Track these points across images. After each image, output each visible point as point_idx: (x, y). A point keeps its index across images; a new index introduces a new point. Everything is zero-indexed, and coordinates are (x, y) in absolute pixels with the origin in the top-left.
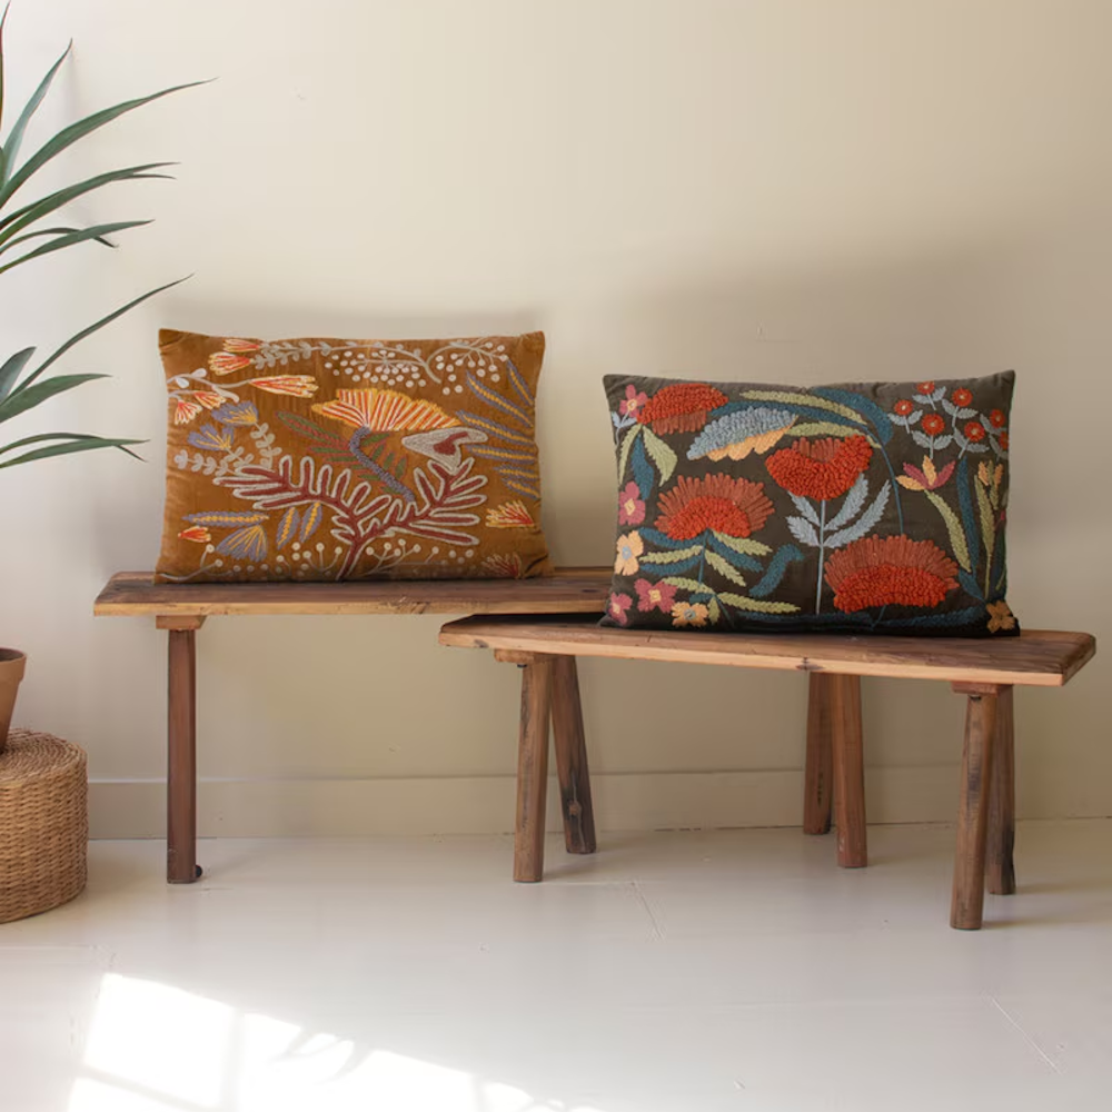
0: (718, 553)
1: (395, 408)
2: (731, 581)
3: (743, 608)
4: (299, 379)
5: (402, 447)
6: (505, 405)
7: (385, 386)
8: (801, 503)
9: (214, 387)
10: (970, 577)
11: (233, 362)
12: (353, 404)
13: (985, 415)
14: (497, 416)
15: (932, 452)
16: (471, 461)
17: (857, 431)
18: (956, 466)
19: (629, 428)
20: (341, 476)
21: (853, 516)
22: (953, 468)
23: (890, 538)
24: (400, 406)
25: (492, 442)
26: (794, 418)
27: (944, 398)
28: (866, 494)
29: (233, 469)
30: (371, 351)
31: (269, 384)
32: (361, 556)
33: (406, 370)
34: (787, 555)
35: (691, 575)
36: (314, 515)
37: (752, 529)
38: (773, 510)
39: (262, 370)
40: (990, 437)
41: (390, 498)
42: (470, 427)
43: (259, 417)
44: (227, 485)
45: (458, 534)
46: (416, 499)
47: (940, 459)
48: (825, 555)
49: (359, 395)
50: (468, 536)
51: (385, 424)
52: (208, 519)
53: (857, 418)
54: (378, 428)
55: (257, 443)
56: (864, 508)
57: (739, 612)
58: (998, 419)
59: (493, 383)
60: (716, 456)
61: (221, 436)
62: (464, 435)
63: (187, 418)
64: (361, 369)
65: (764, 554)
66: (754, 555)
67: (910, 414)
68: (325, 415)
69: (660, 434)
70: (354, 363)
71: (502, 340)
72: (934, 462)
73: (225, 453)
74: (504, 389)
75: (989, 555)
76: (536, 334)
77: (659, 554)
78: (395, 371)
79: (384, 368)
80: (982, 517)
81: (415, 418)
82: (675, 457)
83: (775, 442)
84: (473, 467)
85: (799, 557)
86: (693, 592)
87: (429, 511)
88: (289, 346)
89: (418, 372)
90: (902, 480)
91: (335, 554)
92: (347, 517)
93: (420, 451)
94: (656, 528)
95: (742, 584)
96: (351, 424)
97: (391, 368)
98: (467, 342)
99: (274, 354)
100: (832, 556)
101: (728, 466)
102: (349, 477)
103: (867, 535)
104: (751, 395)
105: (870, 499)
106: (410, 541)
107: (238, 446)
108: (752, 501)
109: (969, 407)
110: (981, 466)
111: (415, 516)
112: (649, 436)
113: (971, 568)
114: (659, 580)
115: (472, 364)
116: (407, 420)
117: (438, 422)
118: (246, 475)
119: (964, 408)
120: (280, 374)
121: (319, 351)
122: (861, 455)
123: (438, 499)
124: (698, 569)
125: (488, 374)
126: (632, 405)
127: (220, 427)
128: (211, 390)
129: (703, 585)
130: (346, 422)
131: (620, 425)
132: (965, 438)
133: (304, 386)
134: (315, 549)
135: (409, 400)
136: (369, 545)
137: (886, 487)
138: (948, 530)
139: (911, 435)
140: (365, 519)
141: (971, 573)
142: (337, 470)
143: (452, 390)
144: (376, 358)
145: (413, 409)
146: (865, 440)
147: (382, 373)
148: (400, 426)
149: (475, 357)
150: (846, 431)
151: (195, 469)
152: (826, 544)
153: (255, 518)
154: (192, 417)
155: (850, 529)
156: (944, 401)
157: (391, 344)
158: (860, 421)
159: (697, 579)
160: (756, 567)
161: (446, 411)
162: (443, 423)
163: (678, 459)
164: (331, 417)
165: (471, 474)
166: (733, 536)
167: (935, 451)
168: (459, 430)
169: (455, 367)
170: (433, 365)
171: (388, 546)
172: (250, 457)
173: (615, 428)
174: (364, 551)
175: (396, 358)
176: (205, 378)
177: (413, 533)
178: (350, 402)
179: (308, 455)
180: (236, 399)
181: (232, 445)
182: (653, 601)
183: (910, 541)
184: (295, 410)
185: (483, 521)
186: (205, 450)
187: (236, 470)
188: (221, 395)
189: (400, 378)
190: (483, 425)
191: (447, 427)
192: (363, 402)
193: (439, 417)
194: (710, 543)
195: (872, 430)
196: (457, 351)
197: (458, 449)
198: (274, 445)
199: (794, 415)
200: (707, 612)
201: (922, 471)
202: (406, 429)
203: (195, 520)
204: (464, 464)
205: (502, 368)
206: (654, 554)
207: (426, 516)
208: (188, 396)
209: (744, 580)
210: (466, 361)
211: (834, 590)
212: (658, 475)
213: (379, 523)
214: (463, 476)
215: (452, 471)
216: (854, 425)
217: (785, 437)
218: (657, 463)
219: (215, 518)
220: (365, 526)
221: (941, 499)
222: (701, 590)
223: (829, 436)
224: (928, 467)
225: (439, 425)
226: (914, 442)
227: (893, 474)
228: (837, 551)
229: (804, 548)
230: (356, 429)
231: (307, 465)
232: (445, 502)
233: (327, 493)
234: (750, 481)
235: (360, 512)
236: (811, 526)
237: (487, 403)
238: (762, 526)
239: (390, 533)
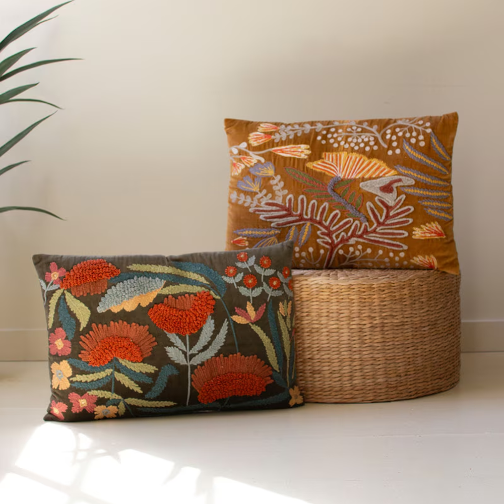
0: (123, 373)
1: (357, 164)
2: (133, 390)
3: (141, 406)
4: (300, 147)
5: (360, 188)
6: (427, 161)
7: (352, 150)
8: (173, 338)
9: (251, 153)
10: (279, 375)
11: (262, 138)
12: (332, 161)
13: (280, 272)
14: (423, 169)
15: (251, 299)
16: (403, 197)
17: (203, 288)
18: (266, 306)
19: (54, 292)
20: (322, 206)
21: (206, 344)
22: (265, 308)
23: (231, 355)
24: (361, 162)
25: (418, 184)
26: (163, 282)
27: (255, 263)
28: (213, 329)
29: (260, 203)
30: (347, 128)
31: (282, 151)
32: (336, 254)
33: (366, 140)
34: (168, 371)
35: (106, 388)
36: (306, 230)
37: (144, 357)
38: (156, 343)
39: (278, 143)
40: (284, 285)
41: (351, 219)
42: (403, 175)
43: (275, 170)
44: (257, 213)
45: (395, 243)
46: (368, 221)
47: (257, 302)
48: (191, 370)
49: (337, 156)
50: (401, 244)
51: (351, 174)
52: (247, 232)
53: (202, 280)
54: (346, 177)
55: (274, 187)
56: (213, 337)
57: (139, 409)
58: (286, 273)
59: (420, 147)
60: (116, 309)
61: (254, 183)
62: (400, 180)
63: (237, 172)
64: (339, 139)
65: (153, 372)
66: (146, 373)
67: (236, 275)
68: (314, 169)
69: (78, 296)
70: (335, 135)
71: (430, 119)
72: (253, 305)
73: (256, 193)
74: (428, 151)
75: (288, 359)
76: (453, 114)
77: (84, 375)
78: (360, 140)
79: (353, 138)
80: (283, 336)
81: (369, 170)
82: (89, 311)
83: (152, 299)
84: (404, 200)
85: (175, 372)
86: (109, 399)
87: (376, 228)
88: (297, 127)
89: (374, 141)
90: (235, 318)
91: (320, 254)
92: (326, 231)
93: (370, 191)
94: (80, 359)
95: (141, 392)
96: (329, 174)
97: (357, 138)
98: (408, 120)
99: (286, 132)
100: (196, 370)
101: (124, 316)
102: (327, 207)
103: (217, 355)
104: (134, 267)
105: (216, 332)
106: (365, 246)
107: (263, 189)
108: (142, 338)
109: (270, 268)
110: (281, 304)
111: (367, 231)
112: (69, 297)
113: (279, 369)
114: (86, 392)
115: (408, 135)
116: (364, 171)
117: (383, 173)
118: (268, 206)
119: (267, 269)
120: (288, 145)
121: (315, 129)
122: (209, 304)
123: (381, 220)
124: (111, 384)
125: (418, 141)
126: (55, 276)
127: (254, 178)
128: (249, 156)
129: (114, 394)
130: (327, 173)
131: (47, 289)
132: (270, 288)
133: (302, 151)
134: (308, 251)
135: (366, 158)
136: (341, 248)
137: (226, 324)
138: (265, 347)
139: (238, 289)
140: (337, 233)
141: (280, 373)
142: (320, 202)
143: (394, 152)
144: (350, 132)
145: (368, 165)
146: (209, 295)
147: (352, 142)
148: (360, 176)
149: (411, 130)
150: (196, 289)
151: (240, 202)
152: (191, 362)
153: (272, 232)
154: (240, 171)
155: (205, 352)
156: (255, 265)
157: (361, 123)
158: (205, 282)
159: (110, 391)
160: (148, 381)
161: (389, 166)
162: (387, 173)
163: (91, 312)
164: (318, 170)
165: (404, 205)
166: (132, 362)
167: (253, 298)
168: (397, 177)
169: (397, 137)
170: (384, 136)
171: (351, 249)
172: (270, 195)
173: (43, 291)
174: (337, 252)
175: (361, 132)
176: (246, 148)
177: (366, 241)
178: (331, 160)
179: (303, 194)
180: (263, 160)
181: (260, 188)
182: (81, 407)
183: (243, 356)
184: (296, 166)
185: (410, 234)
186: (246, 192)
187: (262, 204)
188: (254, 158)
189: (362, 145)
190: (412, 173)
191: (390, 175)
192: (338, 160)
193: (385, 169)
194: (118, 368)
195: (213, 287)
196: (400, 126)
197: (395, 189)
198: (283, 188)
199: (163, 280)
200: (117, 410)
201: (247, 311)
202: (363, 177)
203: (239, 233)
204: (399, 199)
205: (427, 138)
206: (80, 376)
207: (374, 231)
208: (237, 159)
209: (141, 389)
210: (404, 133)
211: (198, 391)
212: (78, 323)
213: (345, 236)
214: (398, 207)
215: (391, 203)
216: (202, 285)
217: (159, 296)
218: (77, 315)
219: (250, 232)
220: (337, 237)
221: (259, 328)
222: (114, 397)
223: (187, 293)
224: (250, 308)
225: (384, 174)
226: (240, 294)
227: (229, 315)
228: (199, 367)
229: (177, 366)
230: (332, 177)
231: (302, 200)
232: (386, 223)
233: (314, 218)
234: (140, 325)
235: (335, 228)
236: (181, 352)
237: (416, 160)
238: (150, 353)
239: (352, 241)
